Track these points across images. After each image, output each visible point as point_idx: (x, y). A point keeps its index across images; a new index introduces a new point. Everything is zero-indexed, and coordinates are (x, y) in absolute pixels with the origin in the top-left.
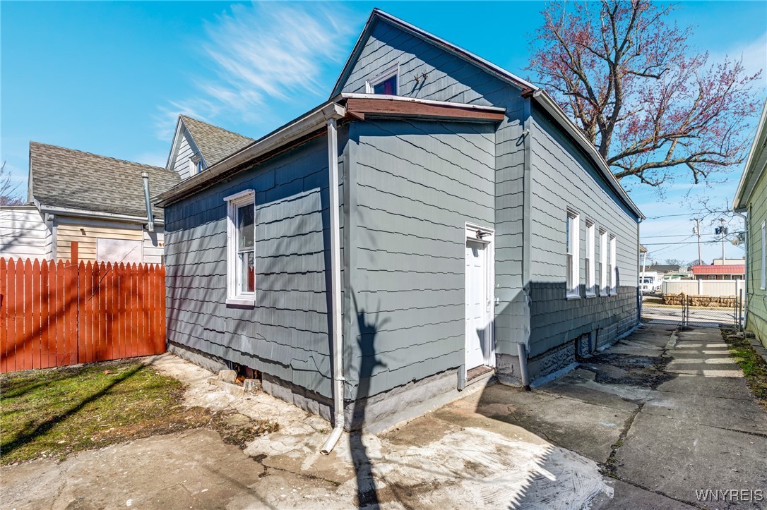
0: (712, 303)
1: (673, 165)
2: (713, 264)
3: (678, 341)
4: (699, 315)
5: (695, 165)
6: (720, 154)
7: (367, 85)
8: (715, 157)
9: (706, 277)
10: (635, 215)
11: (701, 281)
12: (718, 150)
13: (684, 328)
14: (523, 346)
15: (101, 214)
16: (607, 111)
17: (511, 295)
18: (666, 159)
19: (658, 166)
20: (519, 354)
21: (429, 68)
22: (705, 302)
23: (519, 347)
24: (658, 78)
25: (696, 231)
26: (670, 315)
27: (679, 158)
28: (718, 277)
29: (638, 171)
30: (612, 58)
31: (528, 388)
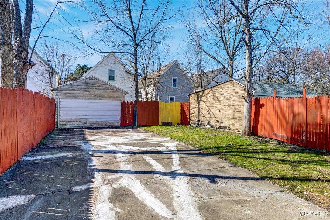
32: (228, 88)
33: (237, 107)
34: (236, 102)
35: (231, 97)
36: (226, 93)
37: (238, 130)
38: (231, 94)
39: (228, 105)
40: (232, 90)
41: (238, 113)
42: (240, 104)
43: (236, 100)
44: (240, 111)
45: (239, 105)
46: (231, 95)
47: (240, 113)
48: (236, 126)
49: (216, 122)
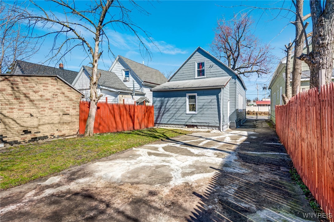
0: (262, 114)
1: (253, 72)
2: (262, 100)
3: (256, 123)
4: (260, 117)
5: (259, 72)
6: (265, 70)
7: (196, 63)
8: (264, 71)
9: (260, 105)
10: (245, 89)
11: (259, 107)
12: (264, 69)
13: (256, 120)
14: (236, 121)
15: (126, 91)
16: (236, 54)
17: (233, 111)
18: (251, 70)
19: (249, 72)
20: (235, 122)
21: (214, 64)
22: (261, 113)
23: (235, 121)
24: (250, 48)
25: (257, 88)
26: (252, 117)
27: (254, 71)
28: (264, 105)
29: (243, 73)
30: (238, 40)
31: (236, 128)
32: (47, 85)
33: (65, 109)
34: (62, 104)
35: (53, 97)
36: (44, 91)
37: (66, 135)
38: (53, 93)
39: (50, 107)
40: (55, 89)
41: (66, 116)
42: (68, 106)
43: (62, 101)
44: (69, 114)
45: (67, 108)
46: (53, 95)
47: (68, 116)
48: (63, 131)
49: (24, 133)
